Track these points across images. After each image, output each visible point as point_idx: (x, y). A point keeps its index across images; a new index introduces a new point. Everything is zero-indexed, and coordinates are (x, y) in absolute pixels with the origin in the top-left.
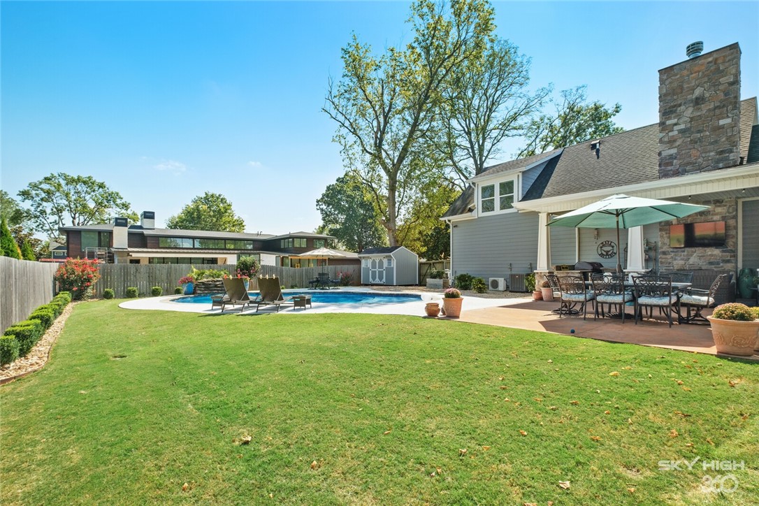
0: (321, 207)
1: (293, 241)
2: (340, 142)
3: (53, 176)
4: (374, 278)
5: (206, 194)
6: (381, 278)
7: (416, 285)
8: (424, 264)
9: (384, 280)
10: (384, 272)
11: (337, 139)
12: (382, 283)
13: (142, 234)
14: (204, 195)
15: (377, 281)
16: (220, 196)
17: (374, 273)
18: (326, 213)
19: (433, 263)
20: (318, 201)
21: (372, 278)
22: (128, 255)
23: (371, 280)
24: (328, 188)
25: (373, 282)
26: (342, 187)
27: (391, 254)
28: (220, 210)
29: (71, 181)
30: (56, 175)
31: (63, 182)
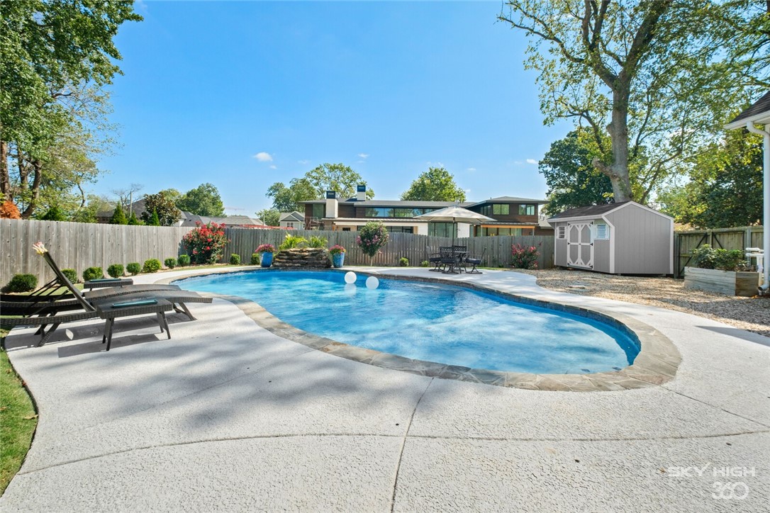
0: (545, 169)
1: (492, 207)
2: (536, 67)
3: (321, 167)
4: (574, 258)
5: (430, 169)
6: (586, 259)
7: (669, 276)
8: (689, 235)
9: (592, 262)
10: (592, 248)
11: (530, 64)
12: (587, 266)
13: (352, 205)
14: (428, 171)
15: (579, 263)
16: (442, 170)
17: (574, 249)
18: (552, 176)
19: (714, 235)
20: (541, 163)
21: (571, 257)
22: (333, 223)
23: (569, 260)
24: (553, 145)
25: (572, 264)
26: (572, 141)
27: (603, 216)
28: (441, 183)
29: (333, 168)
30: (322, 165)
31: (326, 170)
